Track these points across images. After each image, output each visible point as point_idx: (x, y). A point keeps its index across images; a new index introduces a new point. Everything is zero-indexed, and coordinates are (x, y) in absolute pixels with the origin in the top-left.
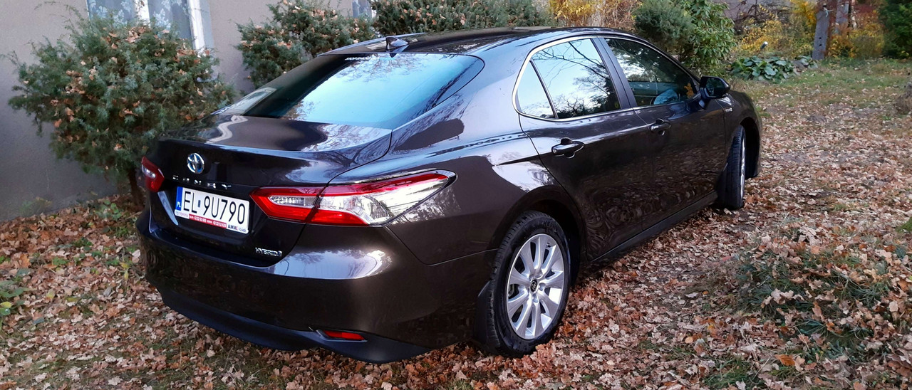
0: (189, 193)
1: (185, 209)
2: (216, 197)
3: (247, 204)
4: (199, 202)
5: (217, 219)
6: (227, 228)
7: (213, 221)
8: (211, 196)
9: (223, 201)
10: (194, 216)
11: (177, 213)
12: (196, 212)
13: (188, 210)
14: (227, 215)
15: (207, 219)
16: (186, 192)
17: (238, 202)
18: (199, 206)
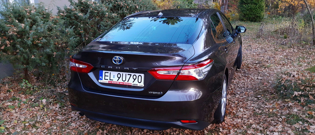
0: (108, 73)
1: (105, 79)
2: (124, 73)
3: (143, 75)
4: (114, 76)
5: (126, 82)
6: (132, 85)
7: (123, 83)
8: (121, 73)
9: (128, 74)
10: (111, 82)
11: (100, 81)
12: (113, 80)
13: (108, 80)
14: (131, 80)
15: (119, 82)
16: (105, 72)
17: (137, 75)
18: (114, 77)
